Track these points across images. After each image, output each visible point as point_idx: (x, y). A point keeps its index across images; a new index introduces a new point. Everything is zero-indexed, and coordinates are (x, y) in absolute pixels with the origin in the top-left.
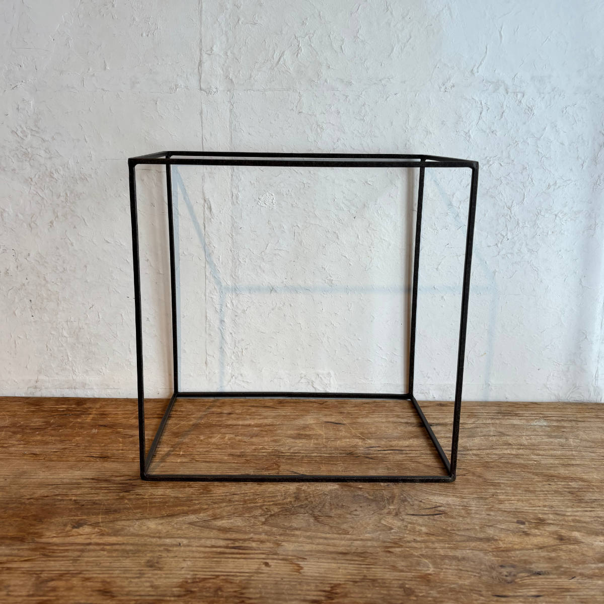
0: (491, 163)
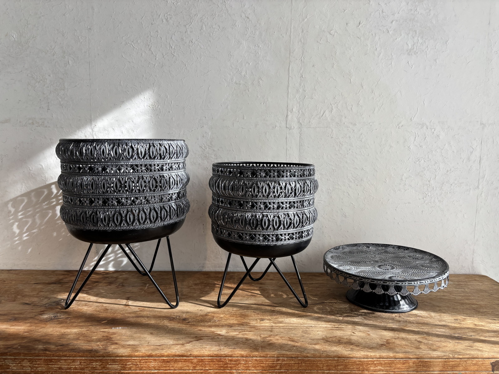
0: (420, 160)
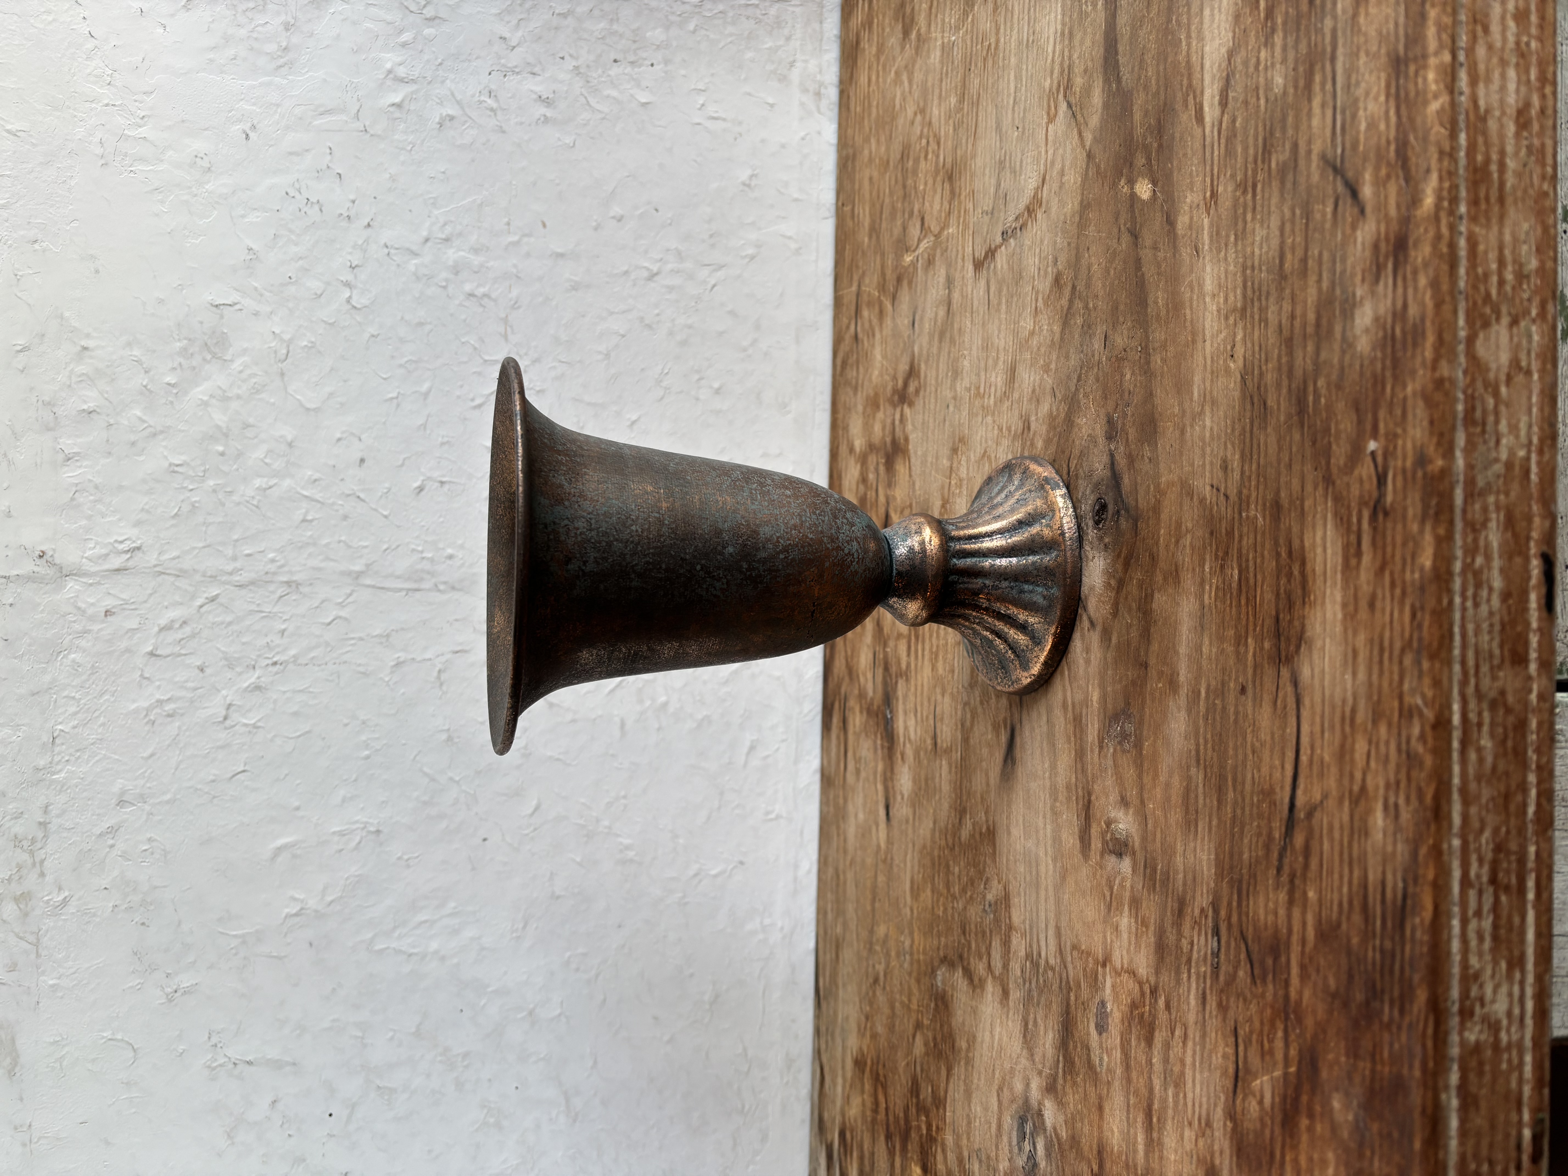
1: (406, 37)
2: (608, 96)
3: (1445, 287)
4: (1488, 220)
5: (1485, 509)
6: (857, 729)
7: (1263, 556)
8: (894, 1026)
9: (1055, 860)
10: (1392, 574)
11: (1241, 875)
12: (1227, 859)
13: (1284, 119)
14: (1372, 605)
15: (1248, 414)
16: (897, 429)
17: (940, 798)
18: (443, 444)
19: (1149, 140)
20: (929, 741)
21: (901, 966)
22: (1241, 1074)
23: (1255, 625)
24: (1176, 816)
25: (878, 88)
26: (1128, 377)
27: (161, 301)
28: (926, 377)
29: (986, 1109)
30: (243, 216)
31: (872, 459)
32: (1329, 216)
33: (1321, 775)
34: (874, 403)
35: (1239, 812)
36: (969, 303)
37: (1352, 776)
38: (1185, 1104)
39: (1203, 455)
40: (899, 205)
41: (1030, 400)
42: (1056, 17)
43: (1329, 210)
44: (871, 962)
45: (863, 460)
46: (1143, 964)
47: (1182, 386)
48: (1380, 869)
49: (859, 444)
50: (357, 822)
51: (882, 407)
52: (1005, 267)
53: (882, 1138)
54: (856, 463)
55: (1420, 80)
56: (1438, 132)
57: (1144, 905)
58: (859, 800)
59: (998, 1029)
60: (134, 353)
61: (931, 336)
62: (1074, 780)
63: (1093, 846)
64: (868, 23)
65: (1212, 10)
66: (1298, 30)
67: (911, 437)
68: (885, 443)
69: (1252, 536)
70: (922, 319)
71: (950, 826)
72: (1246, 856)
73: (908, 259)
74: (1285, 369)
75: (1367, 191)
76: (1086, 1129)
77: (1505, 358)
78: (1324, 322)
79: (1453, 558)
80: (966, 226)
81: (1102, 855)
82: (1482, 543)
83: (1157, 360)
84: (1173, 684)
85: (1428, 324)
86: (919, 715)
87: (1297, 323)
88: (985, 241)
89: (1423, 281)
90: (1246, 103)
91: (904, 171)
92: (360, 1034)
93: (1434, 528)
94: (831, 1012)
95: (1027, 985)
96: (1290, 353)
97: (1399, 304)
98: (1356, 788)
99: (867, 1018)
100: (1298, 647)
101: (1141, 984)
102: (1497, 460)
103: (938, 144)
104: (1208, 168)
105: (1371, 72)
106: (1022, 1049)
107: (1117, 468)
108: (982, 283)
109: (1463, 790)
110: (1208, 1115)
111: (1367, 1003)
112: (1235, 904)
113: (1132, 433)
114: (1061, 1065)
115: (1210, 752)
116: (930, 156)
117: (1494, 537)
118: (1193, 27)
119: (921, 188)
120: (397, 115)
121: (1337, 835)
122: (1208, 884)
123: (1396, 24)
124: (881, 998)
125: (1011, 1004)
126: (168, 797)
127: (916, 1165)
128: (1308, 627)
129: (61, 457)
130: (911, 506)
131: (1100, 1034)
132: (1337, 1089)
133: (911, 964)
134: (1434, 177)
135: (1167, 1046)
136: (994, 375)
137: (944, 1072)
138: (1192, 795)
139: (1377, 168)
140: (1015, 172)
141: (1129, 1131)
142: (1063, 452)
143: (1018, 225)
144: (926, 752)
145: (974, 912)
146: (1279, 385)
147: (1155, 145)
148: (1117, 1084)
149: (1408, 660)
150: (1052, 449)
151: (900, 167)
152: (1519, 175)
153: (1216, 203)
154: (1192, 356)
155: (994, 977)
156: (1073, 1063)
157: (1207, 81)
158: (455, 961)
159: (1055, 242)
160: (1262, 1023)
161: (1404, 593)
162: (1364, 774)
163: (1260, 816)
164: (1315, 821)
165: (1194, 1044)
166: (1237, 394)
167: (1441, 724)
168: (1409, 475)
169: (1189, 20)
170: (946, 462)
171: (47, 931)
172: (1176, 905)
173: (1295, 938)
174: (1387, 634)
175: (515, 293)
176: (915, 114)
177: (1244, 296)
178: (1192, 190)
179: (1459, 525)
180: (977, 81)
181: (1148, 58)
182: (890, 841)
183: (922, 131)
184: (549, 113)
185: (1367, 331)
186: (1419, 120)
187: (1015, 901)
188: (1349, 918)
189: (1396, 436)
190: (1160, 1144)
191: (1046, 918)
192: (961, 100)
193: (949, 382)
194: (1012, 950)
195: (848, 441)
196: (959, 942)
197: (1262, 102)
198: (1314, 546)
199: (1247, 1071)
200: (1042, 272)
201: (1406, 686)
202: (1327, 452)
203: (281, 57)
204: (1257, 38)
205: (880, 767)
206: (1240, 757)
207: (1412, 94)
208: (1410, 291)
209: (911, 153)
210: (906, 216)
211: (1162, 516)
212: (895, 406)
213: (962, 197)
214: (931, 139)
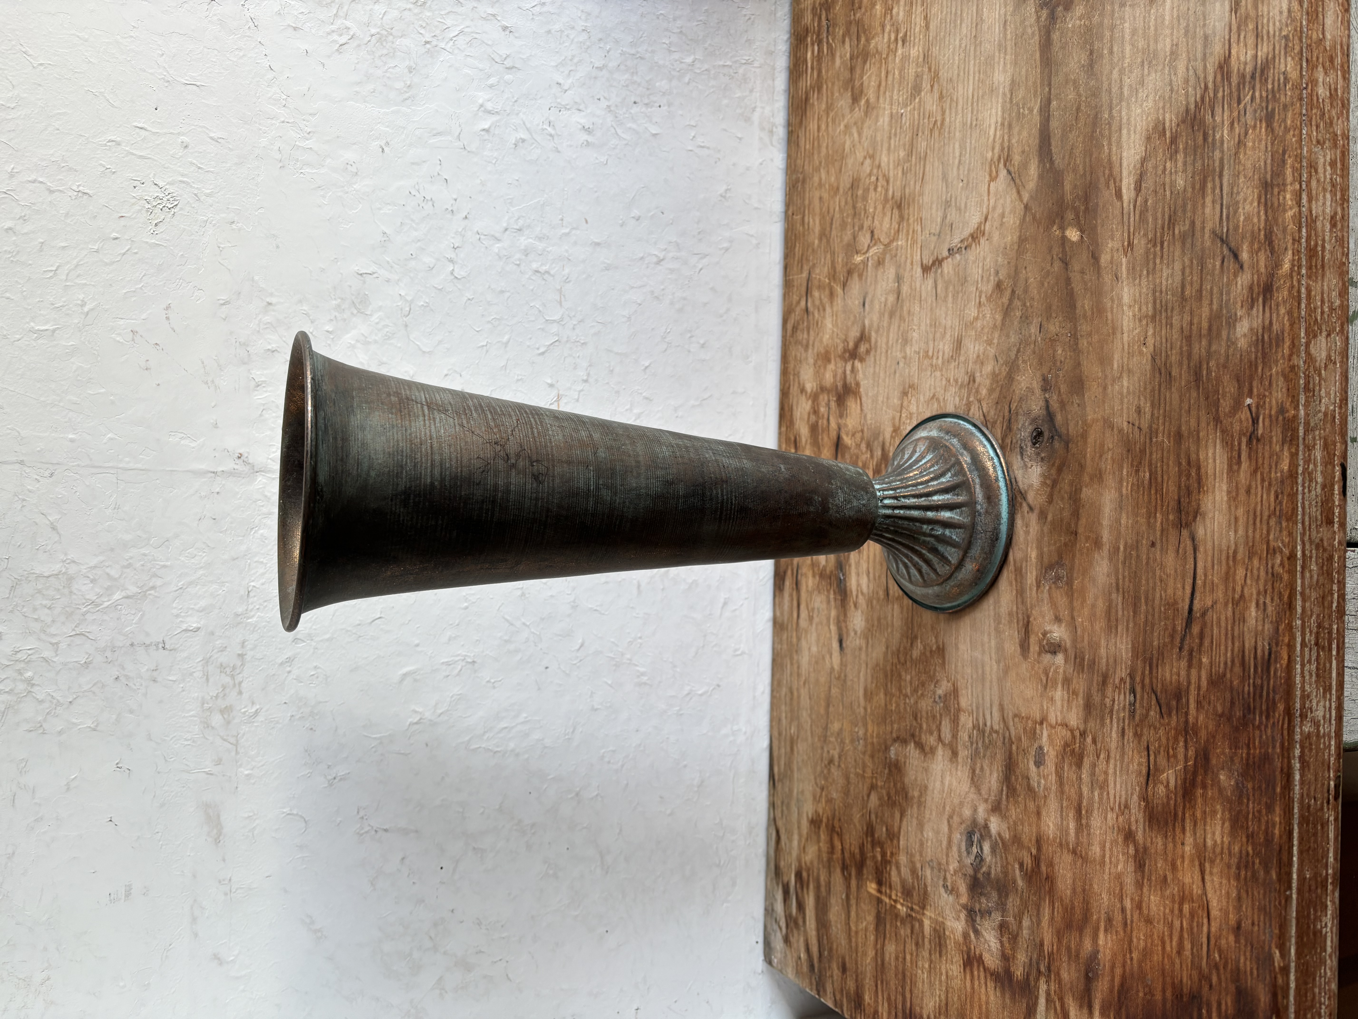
1: (492, 80)
2: (630, 128)
3: (1296, 315)
4: (1317, 278)
5: (1314, 439)
6: (810, 589)
7: (1168, 465)
8: (849, 791)
9: (998, 662)
10: (1262, 474)
11: (1152, 654)
12: (1141, 647)
13: (1184, 206)
14: (1248, 492)
15: (1157, 380)
16: (848, 377)
17: (892, 631)
18: (518, 380)
19: (1077, 204)
20: (881, 594)
21: (855, 748)
22: (1152, 772)
23: (1162, 506)
24: (1100, 625)
25: (828, 134)
26: (1060, 352)
27: (323, 270)
28: (876, 342)
29: (937, 832)
30: (380, 209)
31: (823, 398)
32: (1218, 267)
33: (1212, 590)
34: (825, 358)
35: (1150, 617)
36: (918, 294)
37: (1234, 589)
38: (1108, 798)
39: (1122, 403)
40: (849, 220)
41: (975, 362)
42: (997, 113)
43: (1218, 263)
44: (825, 750)
45: (815, 397)
46: (1074, 718)
47: (1104, 360)
48: (1253, 640)
49: (810, 386)
50: (458, 655)
51: (833, 361)
52: (951, 272)
53: (838, 870)
54: (808, 400)
55: (1281, 198)
56: (1291, 227)
57: (1074, 682)
58: (813, 637)
59: (948, 778)
60: (304, 308)
61: (881, 314)
62: (1015, 609)
63: (1031, 649)
64: (818, 86)
65: (1129, 130)
66: (1195, 155)
67: (862, 383)
68: (837, 386)
69: (1160, 452)
70: (872, 301)
71: (902, 649)
72: (1155, 643)
73: (858, 259)
74: (1185, 354)
75: (1245, 256)
76: (1026, 829)
77: (1324, 355)
78: (1215, 328)
79: (1298, 465)
80: (914, 242)
81: (1039, 654)
82: (1313, 457)
83: (1083, 343)
84: (1097, 543)
85: (1286, 335)
86: (871, 575)
87: (1194, 328)
88: (933, 254)
89: (1282, 311)
90: (1155, 192)
91: (854, 197)
92: (461, 810)
93: (1289, 449)
94: (787, 790)
95: (974, 745)
96: (1190, 345)
97: (1267, 322)
98: (1237, 596)
99: (822, 789)
100: (1195, 517)
101: (1072, 731)
102: (1320, 411)
103: (888, 182)
104: (1126, 228)
105: (1248, 188)
106: (970, 788)
107: (1051, 409)
108: (930, 282)
109: (1302, 594)
110: (1126, 801)
111: (1244, 716)
112: (1147, 672)
113: (1063, 388)
114: (1004, 793)
115: (1127, 583)
116: (879, 189)
117: (1318, 454)
118: (1113, 139)
119: (871, 210)
120: (486, 137)
121: (1223, 624)
122: (1126, 663)
123: (1265, 162)
124: (836, 774)
125: (960, 760)
126: (327, 636)
127: (871, 882)
128: (1203, 506)
129: (253, 384)
130: (862, 431)
131: (1038, 767)
132: (1223, 769)
133: (866, 746)
134: (1290, 252)
135: (1094, 766)
136: (941, 344)
137: (897, 815)
138: (1113, 611)
139: (1252, 244)
140: (960, 210)
141: (1062, 823)
142: (1005, 398)
143: (964, 246)
144: (878, 600)
145: (925, 705)
146: (1181, 364)
147: (1083, 208)
148: (1052, 796)
149: (1273, 522)
150: (995, 395)
151: (850, 193)
152: (1331, 253)
153: (1132, 250)
154: (1113, 342)
155: (944, 745)
156: (1015, 790)
157: (1125, 173)
158: (526, 756)
159: (997, 261)
160: (1168, 739)
161: (1270, 484)
162: (1243, 588)
163: (1166, 618)
164: (1207, 618)
165: (1116, 760)
166: (1148, 367)
167: (1292, 557)
168: (1274, 418)
169: (1110, 134)
170: (896, 401)
171: (244, 734)
172: (1100, 679)
173: (1192, 687)
174: (1259, 508)
175: (567, 271)
176: (865, 158)
177: (1155, 308)
178: (1113, 239)
179: (1301, 447)
180: (924, 144)
181: (1077, 152)
182: (843, 664)
183: (871, 171)
184: (590, 139)
185: (1245, 335)
186: (1280, 220)
187: (962, 692)
188: (1231, 670)
189: (1265, 396)
190: (1088, 826)
191: (991, 700)
192: (910, 154)
193: (899, 346)
194: (961, 724)
195: (799, 383)
196: (911, 726)
197: (1168, 193)
198: (1207, 458)
199: (1157, 769)
200: (985, 279)
201: (1271, 537)
202: (1217, 404)
203: (406, 92)
204: (1164, 154)
205: (833, 613)
206: (1151, 585)
207: (1276, 204)
208: (1274, 315)
209: (861, 185)
210: (856, 228)
211: (1089, 440)
212: (846, 361)
213: (911, 220)
214: (880, 178)
